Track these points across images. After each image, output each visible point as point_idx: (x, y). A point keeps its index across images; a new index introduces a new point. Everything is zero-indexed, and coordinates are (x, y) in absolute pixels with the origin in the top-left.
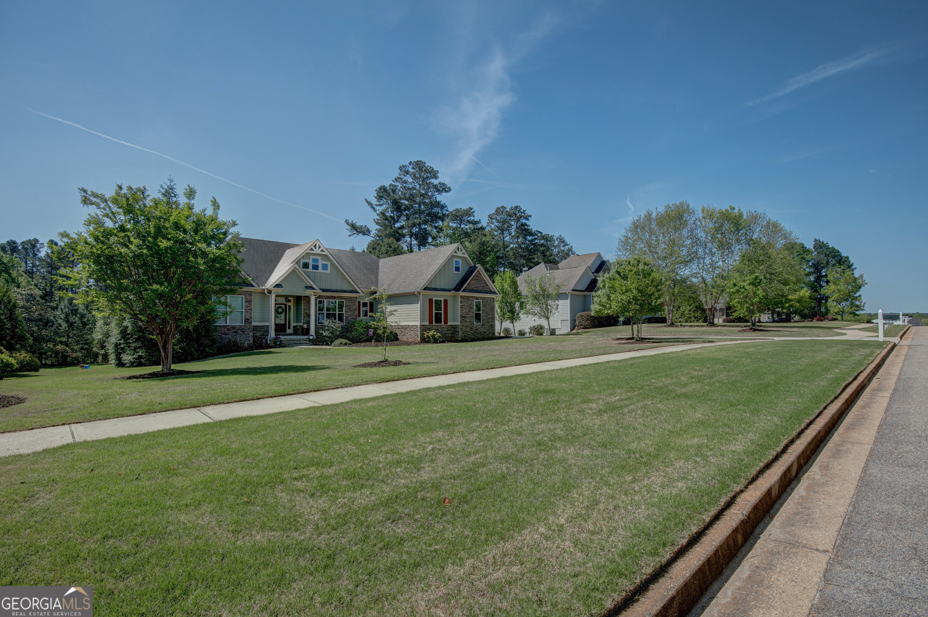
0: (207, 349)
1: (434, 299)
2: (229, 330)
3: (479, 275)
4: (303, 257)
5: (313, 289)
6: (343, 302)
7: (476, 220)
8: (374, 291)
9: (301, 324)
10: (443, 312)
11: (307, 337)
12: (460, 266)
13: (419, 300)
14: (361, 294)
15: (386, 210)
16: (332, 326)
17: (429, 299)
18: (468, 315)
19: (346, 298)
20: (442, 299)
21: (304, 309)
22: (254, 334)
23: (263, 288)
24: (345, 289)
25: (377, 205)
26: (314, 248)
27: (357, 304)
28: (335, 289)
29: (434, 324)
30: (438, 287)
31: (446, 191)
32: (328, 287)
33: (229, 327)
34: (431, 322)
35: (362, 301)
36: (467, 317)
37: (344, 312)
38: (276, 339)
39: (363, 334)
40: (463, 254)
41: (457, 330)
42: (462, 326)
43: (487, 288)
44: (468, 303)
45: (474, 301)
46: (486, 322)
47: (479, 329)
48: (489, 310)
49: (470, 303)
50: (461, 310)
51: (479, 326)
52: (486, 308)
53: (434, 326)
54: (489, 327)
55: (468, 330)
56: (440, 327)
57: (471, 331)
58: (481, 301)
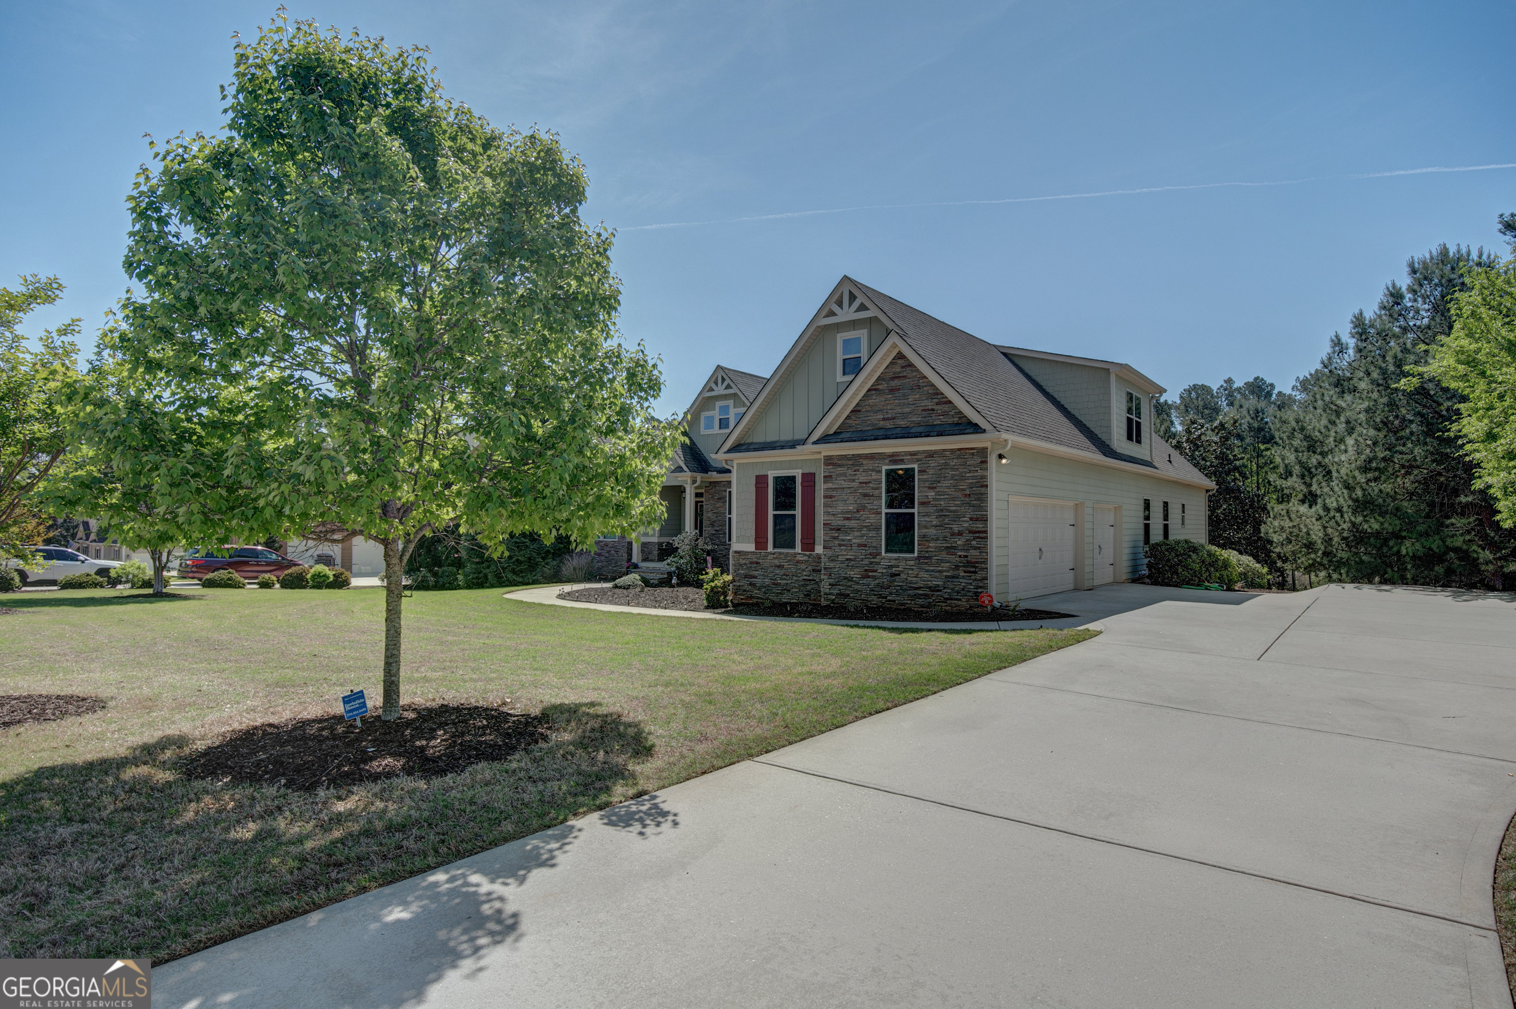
1: (770, 474)
3: (907, 372)
10: (797, 513)
12: (863, 354)
17: (757, 477)
18: (853, 523)
20: (798, 473)
26: (714, 385)
29: (770, 548)
30: (785, 436)
34: (761, 542)
36: (852, 530)
40: (862, 309)
42: (832, 559)
43: (944, 414)
44: (854, 481)
45: (880, 472)
46: (940, 550)
47: (903, 576)
48: (954, 499)
49: (862, 479)
50: (825, 506)
51: (902, 564)
52: (938, 493)
53: (771, 557)
54: (957, 567)
55: (855, 574)
56: (790, 561)
57: (867, 581)
58: (915, 466)
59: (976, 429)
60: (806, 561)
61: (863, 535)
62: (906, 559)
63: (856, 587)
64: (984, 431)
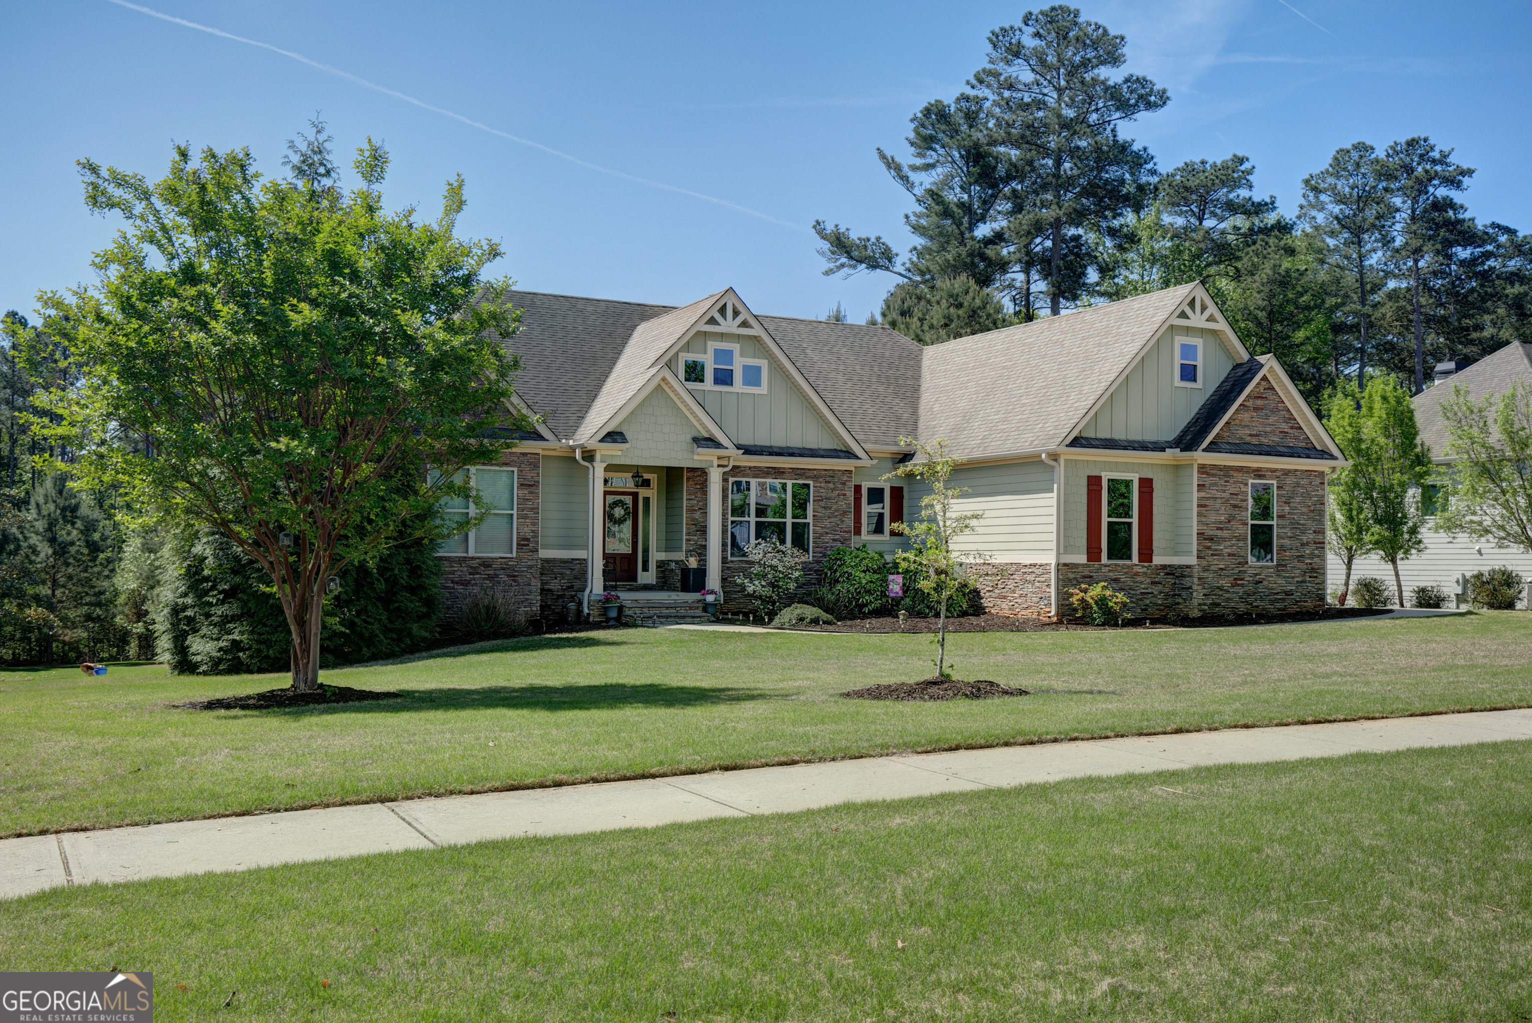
0: (415, 627)
1: (1106, 476)
2: (474, 571)
3: (1269, 394)
4: (687, 347)
5: (718, 445)
6: (808, 486)
7: (1257, 199)
8: (907, 450)
9: (680, 556)
10: (1135, 520)
11: (696, 596)
12: (1199, 363)
13: (1053, 481)
14: (866, 462)
15: (946, 182)
16: (775, 562)
17: (1090, 478)
18: (1225, 533)
19: (816, 475)
20: (1135, 477)
21: (691, 510)
22: (543, 584)
23: (571, 443)
24: (814, 446)
25: (914, 168)
26: (718, 317)
27: (851, 494)
28: (784, 445)
29: (1104, 559)
30: (1119, 435)
31: (1150, 106)
32: (762, 440)
33: (474, 563)
34: (1093, 553)
35: (866, 485)
36: (1224, 539)
37: (810, 520)
38: (607, 600)
39: (869, 592)
40: (1211, 319)
41: (1186, 582)
42: (1205, 569)
44: (1224, 491)
45: (1246, 484)
46: (1292, 558)
47: (1265, 583)
48: (1302, 514)
49: (1233, 491)
50: (1199, 514)
51: (1266, 571)
52: (1291, 508)
53: (1105, 570)
54: (1304, 573)
55: (1225, 583)
56: (1126, 573)
57: (1236, 589)
58: (1275, 482)
59: (1328, 455)
60: (1145, 573)
61: (1233, 545)
62: (1267, 568)
63: (1227, 595)
64: (1337, 458)
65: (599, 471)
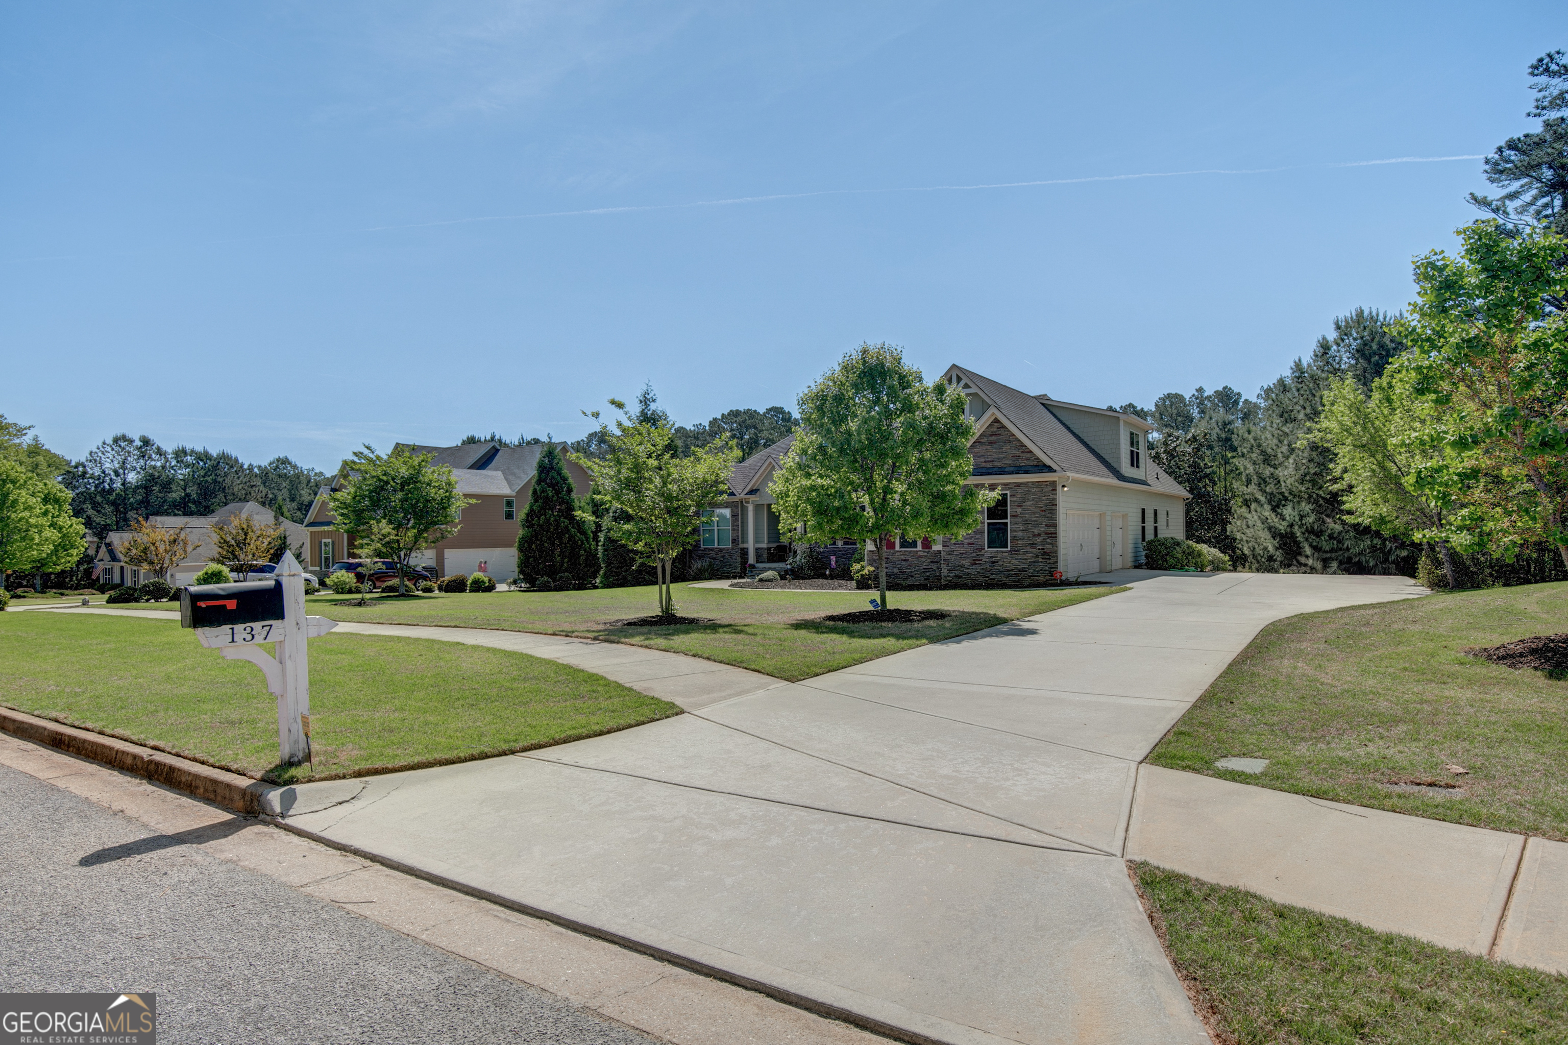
2: (715, 552)
33: (715, 549)
34: (890, 544)
42: (949, 553)
43: (1028, 459)
46: (1026, 545)
47: (1000, 563)
48: (1034, 513)
51: (1000, 555)
52: (1023, 510)
54: (1037, 556)
55: (966, 562)
57: (973, 567)
58: (1008, 492)
59: (1050, 469)
60: (927, 556)
61: (972, 537)
62: (1002, 552)
63: (967, 571)
64: (1055, 471)
65: (751, 508)
